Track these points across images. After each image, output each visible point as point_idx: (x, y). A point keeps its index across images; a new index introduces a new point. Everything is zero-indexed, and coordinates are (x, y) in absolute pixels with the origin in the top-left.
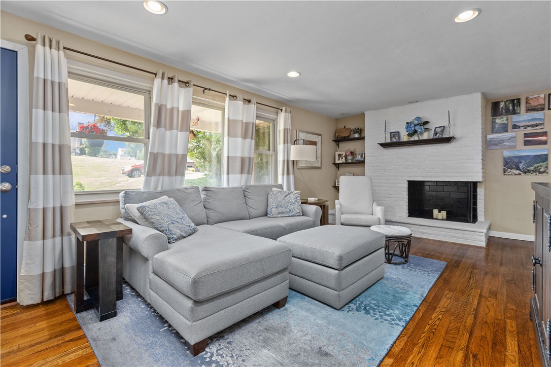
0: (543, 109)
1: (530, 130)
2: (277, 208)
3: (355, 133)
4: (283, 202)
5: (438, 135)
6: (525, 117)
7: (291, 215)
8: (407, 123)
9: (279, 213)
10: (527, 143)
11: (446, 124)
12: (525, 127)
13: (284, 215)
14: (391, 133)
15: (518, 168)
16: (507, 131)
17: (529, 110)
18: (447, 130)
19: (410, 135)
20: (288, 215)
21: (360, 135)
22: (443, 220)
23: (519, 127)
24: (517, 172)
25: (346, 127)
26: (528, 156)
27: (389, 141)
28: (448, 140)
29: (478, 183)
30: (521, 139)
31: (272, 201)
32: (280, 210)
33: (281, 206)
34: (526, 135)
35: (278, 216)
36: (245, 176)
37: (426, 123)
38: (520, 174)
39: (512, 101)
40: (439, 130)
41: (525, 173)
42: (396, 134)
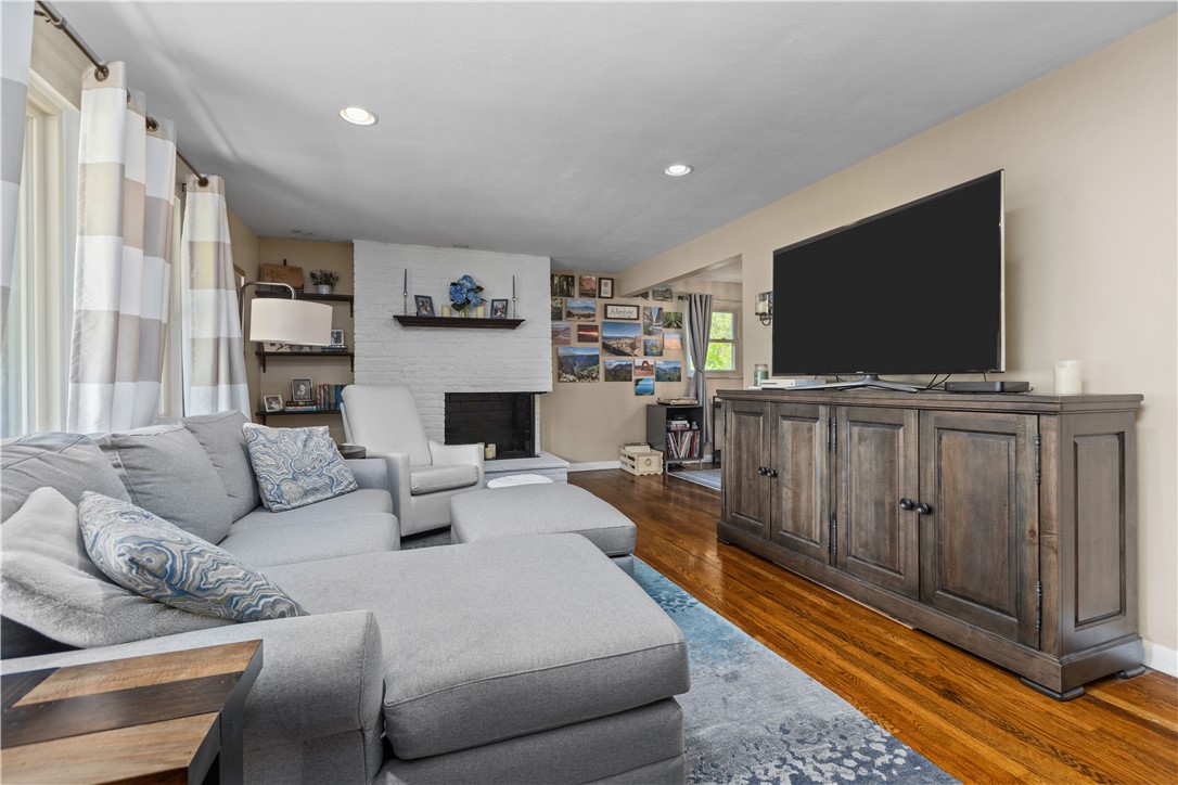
0: (594, 297)
1: (583, 322)
2: (294, 479)
3: (321, 283)
4: (307, 460)
5: (499, 313)
6: (579, 302)
7: (337, 490)
8: (453, 284)
9: (306, 493)
10: (581, 338)
11: (509, 297)
12: (580, 316)
13: (319, 496)
14: (417, 297)
15: (573, 374)
16: (561, 319)
17: (584, 294)
18: (511, 305)
19: (457, 307)
20: (330, 495)
21: (332, 290)
22: (493, 459)
23: (573, 315)
24: (572, 378)
25: (289, 263)
26: (582, 356)
27: (412, 311)
28: (514, 324)
29: (537, 396)
30: (574, 334)
31: (270, 461)
32: (306, 483)
33: (305, 473)
34: (581, 328)
35: (305, 501)
36: (147, 386)
37: (480, 289)
38: (574, 381)
39: (567, 277)
40: (499, 305)
41: (579, 378)
42: (424, 301)
